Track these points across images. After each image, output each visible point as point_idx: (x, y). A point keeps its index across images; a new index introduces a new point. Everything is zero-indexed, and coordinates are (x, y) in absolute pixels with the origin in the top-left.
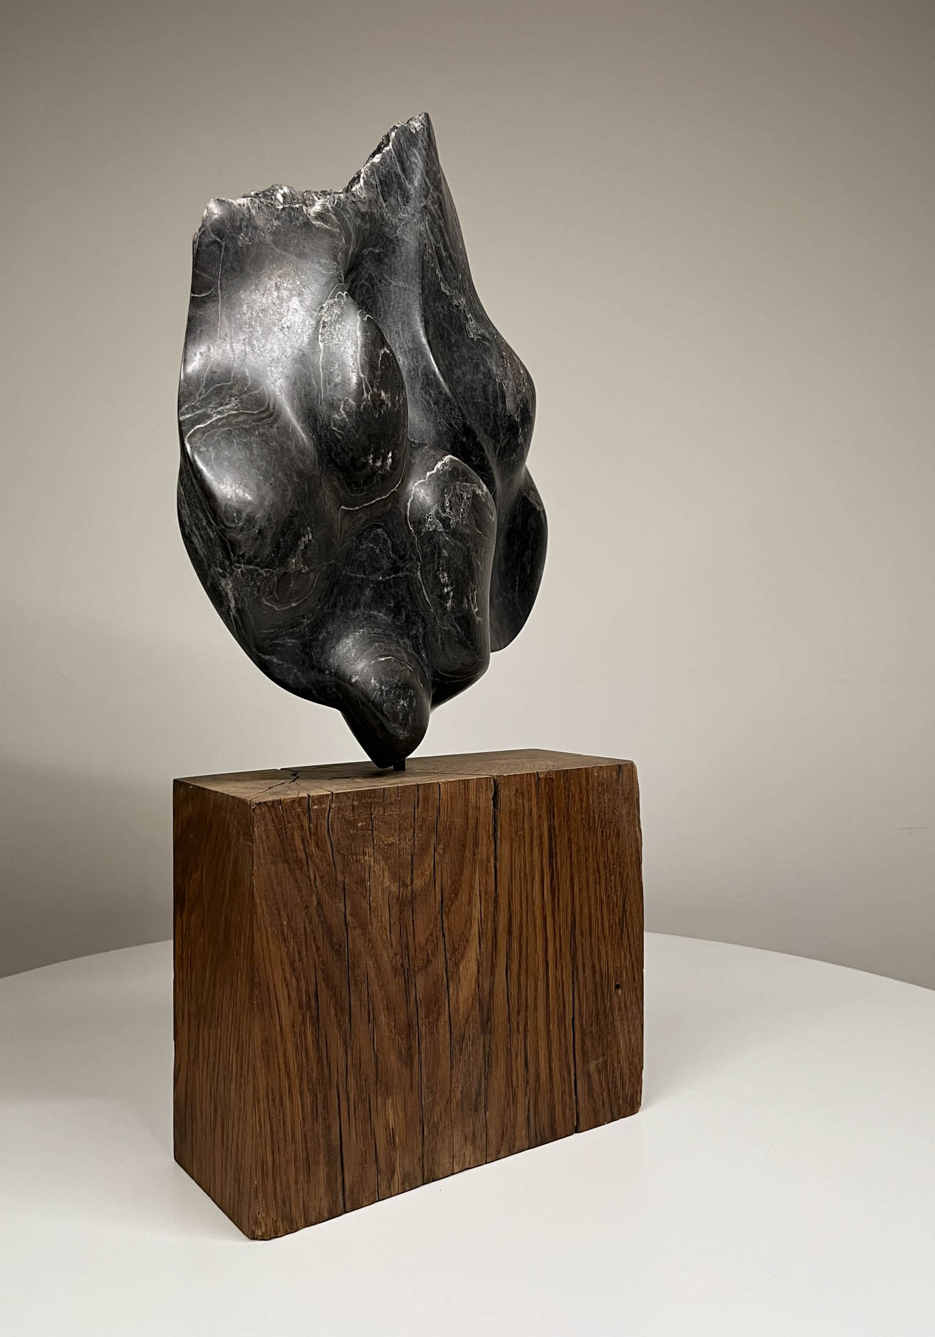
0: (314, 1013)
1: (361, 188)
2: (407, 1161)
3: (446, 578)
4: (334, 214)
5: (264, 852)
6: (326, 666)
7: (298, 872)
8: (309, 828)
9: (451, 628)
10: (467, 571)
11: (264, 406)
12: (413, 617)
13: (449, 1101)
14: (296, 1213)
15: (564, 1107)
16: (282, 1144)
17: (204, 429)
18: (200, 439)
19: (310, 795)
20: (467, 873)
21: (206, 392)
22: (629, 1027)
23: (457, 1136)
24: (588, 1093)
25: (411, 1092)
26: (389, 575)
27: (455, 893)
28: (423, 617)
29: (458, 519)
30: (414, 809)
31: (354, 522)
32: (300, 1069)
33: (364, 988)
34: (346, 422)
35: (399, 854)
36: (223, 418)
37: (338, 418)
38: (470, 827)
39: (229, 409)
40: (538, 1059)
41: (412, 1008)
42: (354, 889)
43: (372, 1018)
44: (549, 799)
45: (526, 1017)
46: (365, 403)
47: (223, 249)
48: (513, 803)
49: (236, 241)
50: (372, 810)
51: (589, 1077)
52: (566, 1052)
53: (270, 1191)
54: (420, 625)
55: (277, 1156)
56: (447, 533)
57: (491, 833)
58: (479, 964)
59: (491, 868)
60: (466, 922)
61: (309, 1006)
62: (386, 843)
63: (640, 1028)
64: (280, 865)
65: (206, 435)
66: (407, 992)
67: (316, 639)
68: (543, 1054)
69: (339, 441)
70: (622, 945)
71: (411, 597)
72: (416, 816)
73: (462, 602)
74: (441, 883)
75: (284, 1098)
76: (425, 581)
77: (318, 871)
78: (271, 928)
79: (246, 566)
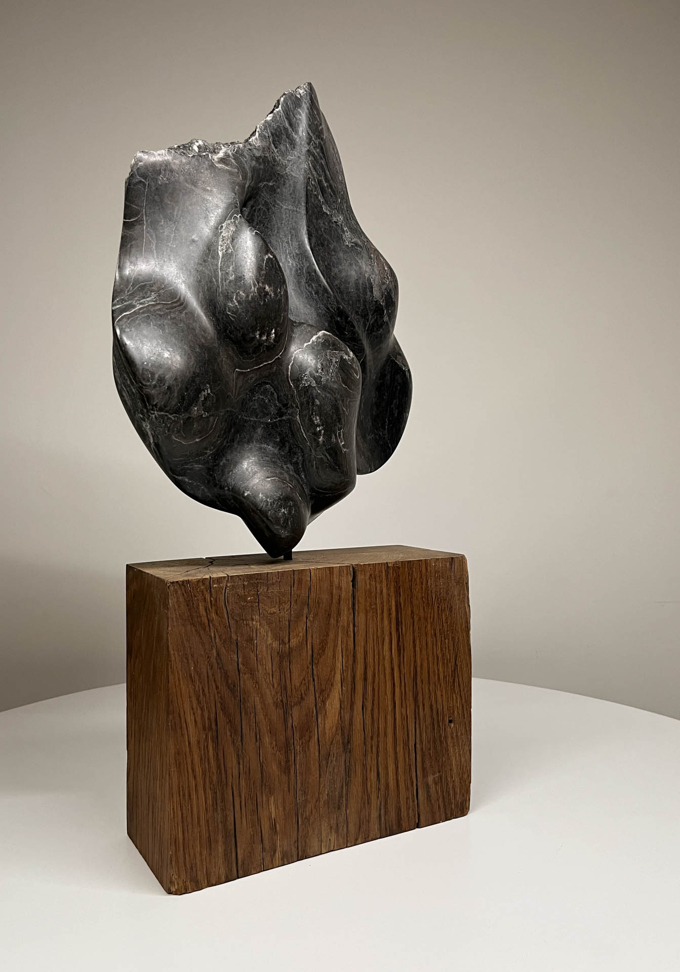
0: (215, 734)
1: (256, 139)
2: (285, 843)
3: (319, 420)
4: (234, 159)
5: (176, 617)
6: (226, 484)
7: (202, 632)
8: (211, 601)
9: (323, 456)
10: (335, 415)
11: (176, 298)
12: (295, 449)
13: (318, 800)
14: (201, 876)
15: (408, 809)
16: (190, 826)
17: (129, 316)
18: (126, 322)
19: (212, 576)
20: (331, 635)
21: (133, 289)
22: (459, 751)
23: (325, 826)
24: (427, 798)
25: (288, 793)
26: (276, 418)
27: (323, 648)
28: (301, 449)
29: (328, 377)
30: (291, 587)
31: (247, 380)
32: (204, 773)
33: (252, 716)
34: (238, 309)
35: (279, 621)
36: (144, 307)
37: (232, 305)
38: (334, 601)
39: (148, 301)
40: (387, 774)
41: (289, 732)
42: (244, 645)
43: (258, 738)
44: (396, 582)
45: (378, 741)
46: (252, 294)
47: (147, 187)
48: (368, 584)
49: (157, 181)
50: (259, 588)
51: (428, 786)
52: (410, 768)
53: (181, 860)
54: (299, 454)
55: (186, 834)
56: (319, 388)
57: (350, 606)
58: (341, 702)
59: (350, 632)
60: (331, 671)
61: (210, 728)
62: (269, 612)
63: (468, 752)
64: (189, 627)
65: (130, 320)
66: (285, 721)
67: (218, 465)
68: (391, 767)
69: (232, 321)
70: (455, 692)
71: (293, 435)
72: (292, 594)
73: (331, 438)
74: (312, 643)
75: (192, 795)
76: (303, 423)
77: (217, 631)
78: (181, 671)
79: (160, 413)
